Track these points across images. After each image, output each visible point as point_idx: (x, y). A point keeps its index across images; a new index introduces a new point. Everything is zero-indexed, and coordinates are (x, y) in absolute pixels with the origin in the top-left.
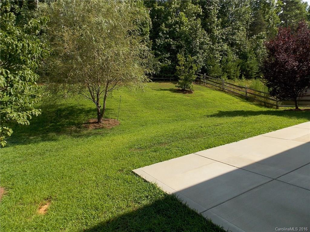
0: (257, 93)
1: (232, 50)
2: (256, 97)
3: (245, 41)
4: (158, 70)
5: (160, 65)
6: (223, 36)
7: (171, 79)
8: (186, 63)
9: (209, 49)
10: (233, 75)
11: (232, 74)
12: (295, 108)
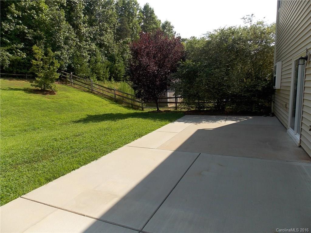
0: (125, 95)
1: (101, 51)
2: (125, 99)
3: (113, 44)
4: (5, 62)
5: (9, 57)
6: (90, 34)
7: (28, 76)
8: (45, 57)
9: (75, 46)
10: (102, 77)
11: (101, 75)
12: (156, 109)
